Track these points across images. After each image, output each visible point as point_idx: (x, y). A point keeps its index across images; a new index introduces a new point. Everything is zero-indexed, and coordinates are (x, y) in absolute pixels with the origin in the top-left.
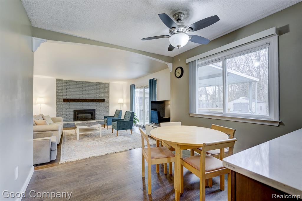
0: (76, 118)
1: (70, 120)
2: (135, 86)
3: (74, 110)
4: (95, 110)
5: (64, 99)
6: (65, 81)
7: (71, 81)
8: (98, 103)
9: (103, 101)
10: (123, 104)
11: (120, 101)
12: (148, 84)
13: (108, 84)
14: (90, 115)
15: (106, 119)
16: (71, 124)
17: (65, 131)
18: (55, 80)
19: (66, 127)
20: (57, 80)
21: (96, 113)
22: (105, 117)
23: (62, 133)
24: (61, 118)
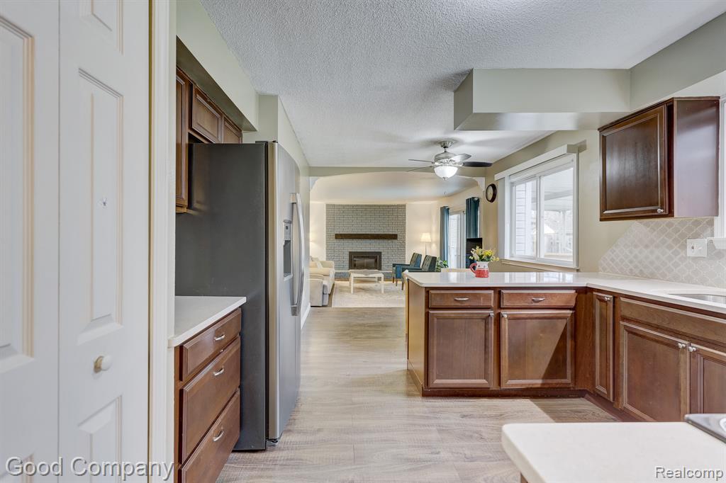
0: (353, 265)
1: (343, 268)
2: (448, 209)
3: (350, 252)
4: (380, 253)
5: (336, 235)
6: (337, 205)
7: (346, 206)
8: (386, 241)
9: (394, 237)
10: (430, 244)
11: (426, 237)
12: (464, 207)
13: (403, 207)
14: (373, 260)
15: (395, 268)
16: (345, 274)
17: (337, 282)
18: (325, 207)
19: (339, 277)
20: (327, 205)
21: (383, 257)
22: (394, 265)
23: (334, 285)
24: (332, 263)
